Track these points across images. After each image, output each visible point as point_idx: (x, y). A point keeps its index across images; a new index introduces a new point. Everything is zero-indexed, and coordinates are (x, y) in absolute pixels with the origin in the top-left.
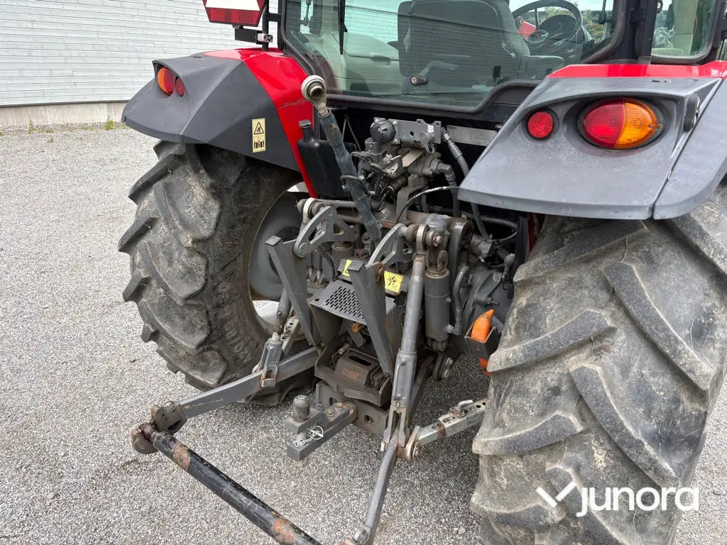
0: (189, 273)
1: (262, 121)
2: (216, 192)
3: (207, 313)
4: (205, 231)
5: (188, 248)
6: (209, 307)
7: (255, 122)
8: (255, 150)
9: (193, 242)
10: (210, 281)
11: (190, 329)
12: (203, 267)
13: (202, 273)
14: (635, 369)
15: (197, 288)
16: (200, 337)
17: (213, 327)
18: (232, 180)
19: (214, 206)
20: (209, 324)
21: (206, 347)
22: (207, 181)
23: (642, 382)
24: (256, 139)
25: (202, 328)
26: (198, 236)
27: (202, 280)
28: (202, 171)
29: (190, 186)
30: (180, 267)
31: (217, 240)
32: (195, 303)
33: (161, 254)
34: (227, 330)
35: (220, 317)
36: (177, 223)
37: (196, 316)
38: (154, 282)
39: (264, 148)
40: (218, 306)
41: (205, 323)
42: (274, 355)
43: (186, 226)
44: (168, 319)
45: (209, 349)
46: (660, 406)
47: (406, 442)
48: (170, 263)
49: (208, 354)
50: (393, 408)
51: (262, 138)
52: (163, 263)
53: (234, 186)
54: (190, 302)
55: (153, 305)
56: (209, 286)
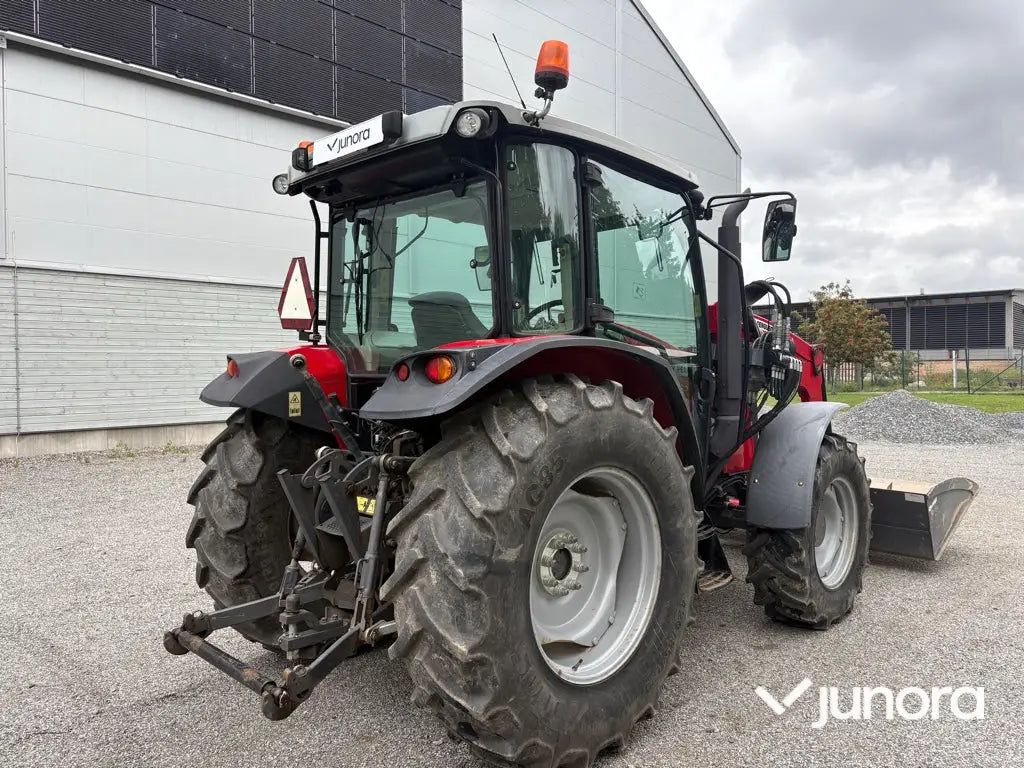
0: (234, 512)
1: (298, 394)
2: (261, 448)
3: (246, 548)
4: (250, 478)
5: (233, 490)
6: (248, 544)
7: (291, 395)
8: (291, 415)
9: (237, 486)
10: (250, 520)
11: (231, 561)
12: (244, 507)
13: (244, 513)
14: (451, 514)
15: (239, 524)
16: (239, 570)
17: (251, 562)
18: (276, 439)
19: (259, 460)
20: (247, 558)
21: (242, 580)
22: (254, 439)
23: (455, 521)
24: (292, 406)
25: (241, 562)
26: (242, 481)
27: (244, 518)
28: (252, 432)
29: (243, 445)
30: (227, 507)
31: (259, 486)
32: (235, 537)
33: (215, 499)
34: (263, 566)
35: (257, 554)
36: (228, 471)
37: (236, 550)
38: (208, 524)
39: (299, 414)
40: (255, 544)
41: (244, 557)
42: (290, 579)
43: (235, 474)
44: (215, 554)
45: (246, 583)
46: (462, 534)
47: (366, 628)
48: (221, 504)
49: (246, 588)
50: (358, 599)
51: (298, 406)
52: (215, 505)
53: (277, 444)
54: (231, 536)
55: (204, 543)
56: (249, 525)
